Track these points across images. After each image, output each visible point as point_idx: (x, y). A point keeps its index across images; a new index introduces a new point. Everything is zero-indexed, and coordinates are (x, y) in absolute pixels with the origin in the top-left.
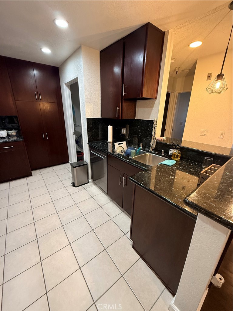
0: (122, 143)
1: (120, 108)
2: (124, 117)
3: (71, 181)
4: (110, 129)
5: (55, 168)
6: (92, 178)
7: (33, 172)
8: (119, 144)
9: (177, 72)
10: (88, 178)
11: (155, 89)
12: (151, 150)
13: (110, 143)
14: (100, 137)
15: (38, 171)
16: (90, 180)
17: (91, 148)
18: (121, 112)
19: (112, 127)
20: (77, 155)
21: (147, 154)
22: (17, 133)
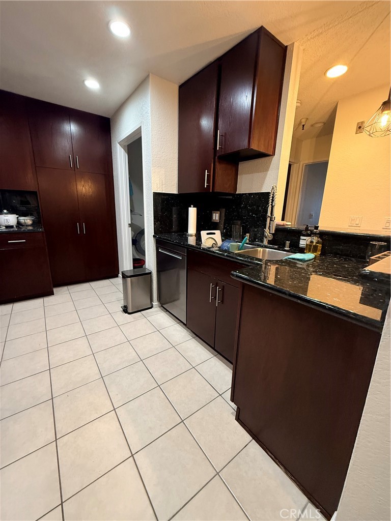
0: (214, 234)
1: (210, 173)
2: (217, 190)
3: (122, 303)
4: (192, 212)
5: (94, 284)
6: (159, 299)
7: (55, 290)
8: (208, 234)
9: (303, 126)
10: (151, 300)
11: (272, 138)
12: (265, 242)
13: (191, 235)
14: (174, 228)
15: (65, 288)
16: (155, 303)
17: (159, 243)
18: (213, 179)
19: (195, 209)
20: (133, 263)
21: (259, 249)
22: (33, 221)
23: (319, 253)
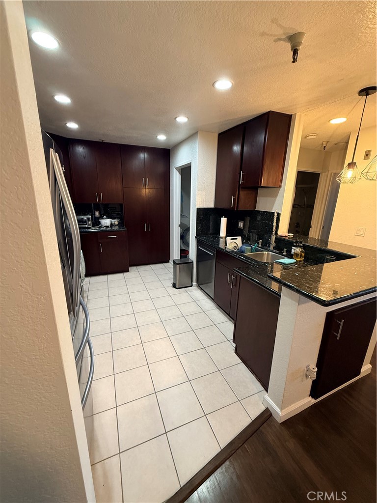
0: (237, 239)
1: (235, 197)
2: (240, 208)
3: (172, 281)
4: (224, 221)
5: (153, 266)
6: (197, 281)
7: (130, 268)
8: (231, 239)
9: (325, 147)
10: (192, 281)
11: (279, 176)
12: (271, 248)
13: (222, 238)
14: (211, 231)
15: (135, 268)
16: (194, 283)
17: (199, 242)
18: (238, 201)
19: (226, 219)
20: (181, 253)
21: (265, 252)
22: (119, 222)
23: (303, 259)
